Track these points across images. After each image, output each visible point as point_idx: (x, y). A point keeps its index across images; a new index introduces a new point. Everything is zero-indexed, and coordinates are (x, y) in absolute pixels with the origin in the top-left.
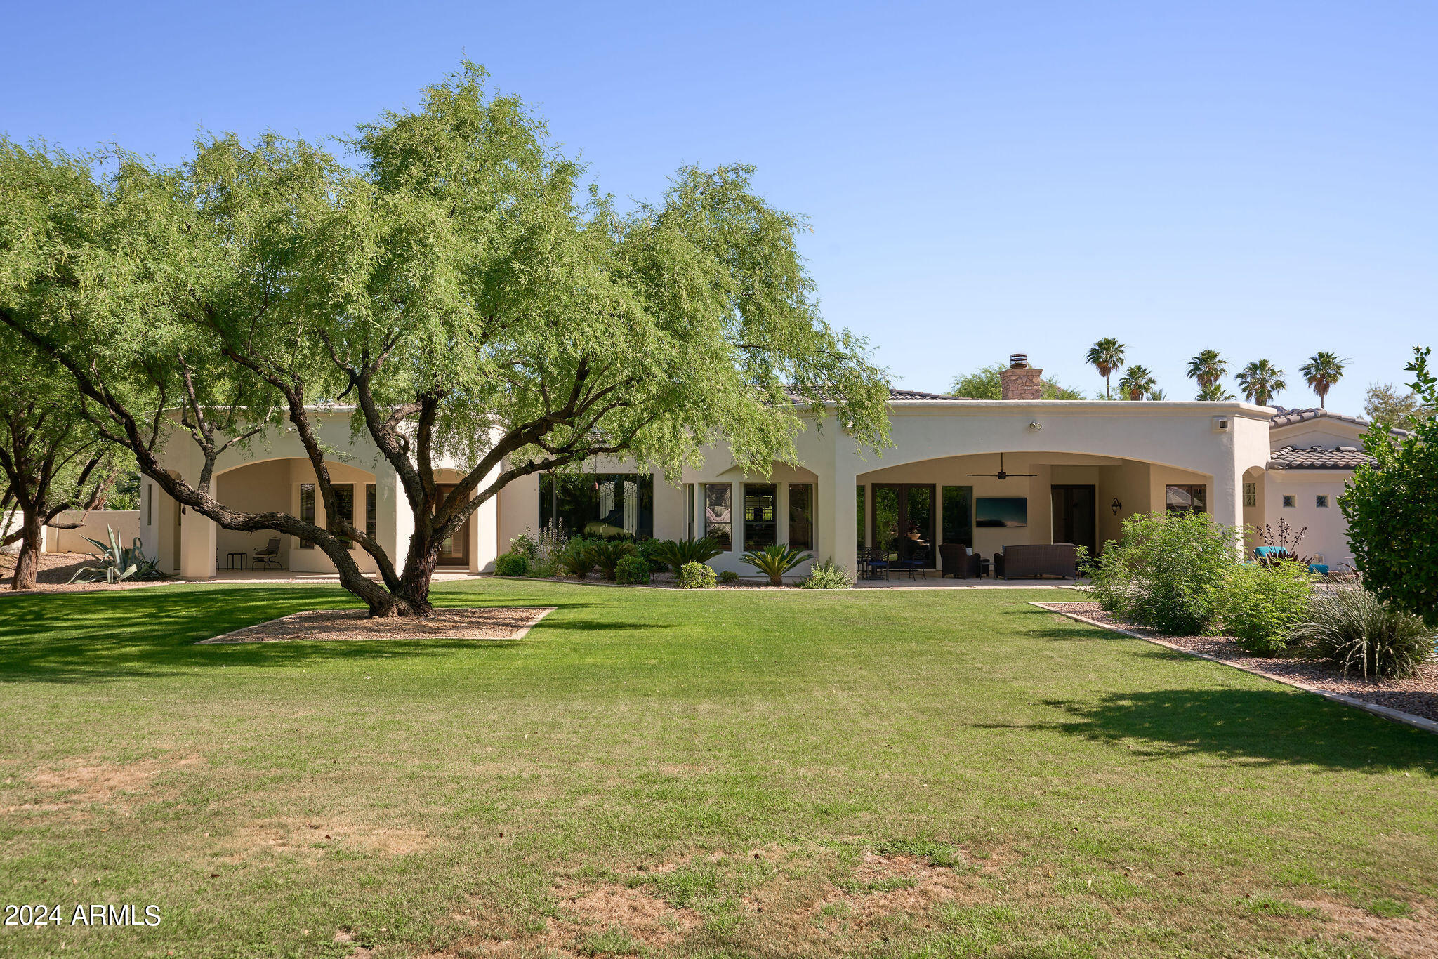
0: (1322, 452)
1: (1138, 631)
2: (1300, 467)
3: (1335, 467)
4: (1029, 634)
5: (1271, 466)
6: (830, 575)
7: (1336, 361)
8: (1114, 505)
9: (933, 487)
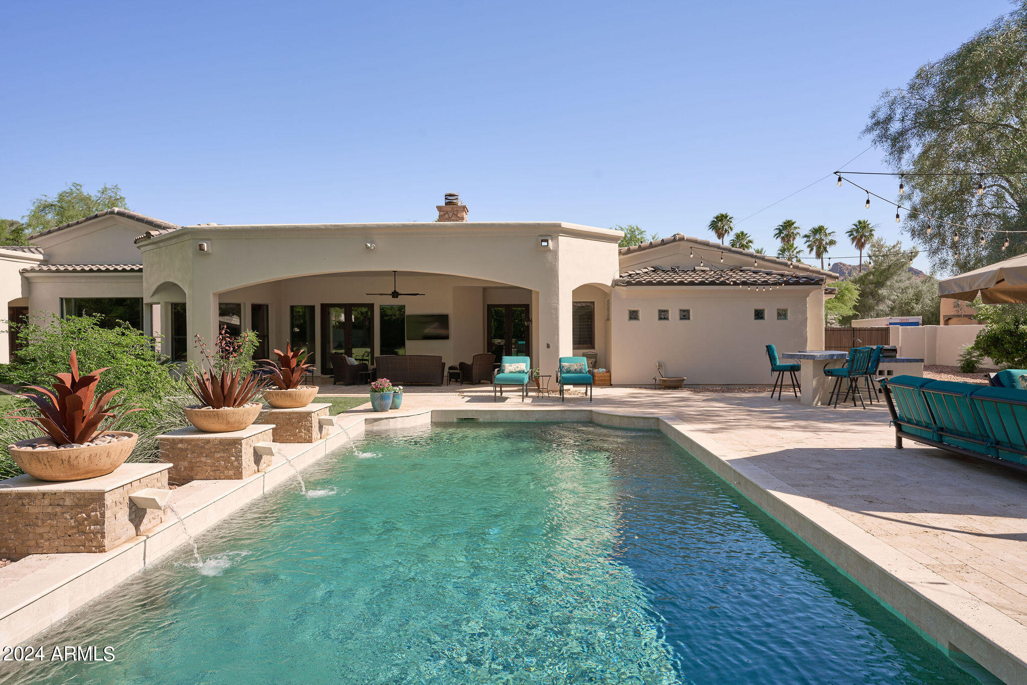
0: (677, 271)
5: (616, 283)
7: (870, 226)
9: (371, 306)
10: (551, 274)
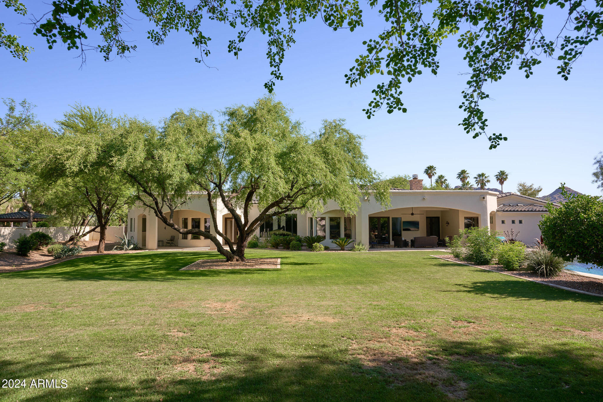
0: (512, 206)
1: (469, 264)
2: (507, 211)
3: (517, 211)
4: (435, 265)
5: (498, 211)
6: (361, 247)
7: (506, 173)
8: (447, 223)
9: (389, 218)
10: (485, 208)
